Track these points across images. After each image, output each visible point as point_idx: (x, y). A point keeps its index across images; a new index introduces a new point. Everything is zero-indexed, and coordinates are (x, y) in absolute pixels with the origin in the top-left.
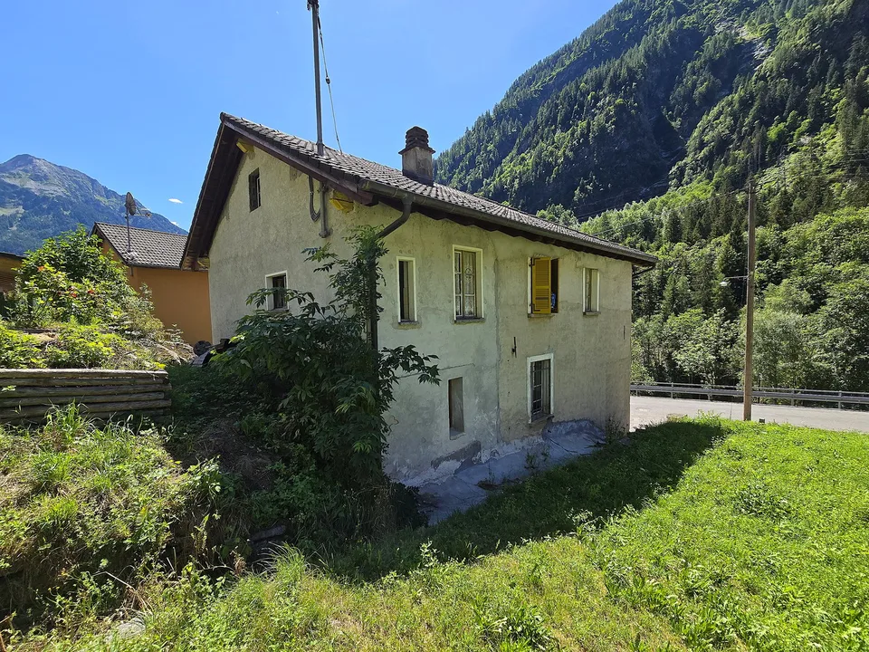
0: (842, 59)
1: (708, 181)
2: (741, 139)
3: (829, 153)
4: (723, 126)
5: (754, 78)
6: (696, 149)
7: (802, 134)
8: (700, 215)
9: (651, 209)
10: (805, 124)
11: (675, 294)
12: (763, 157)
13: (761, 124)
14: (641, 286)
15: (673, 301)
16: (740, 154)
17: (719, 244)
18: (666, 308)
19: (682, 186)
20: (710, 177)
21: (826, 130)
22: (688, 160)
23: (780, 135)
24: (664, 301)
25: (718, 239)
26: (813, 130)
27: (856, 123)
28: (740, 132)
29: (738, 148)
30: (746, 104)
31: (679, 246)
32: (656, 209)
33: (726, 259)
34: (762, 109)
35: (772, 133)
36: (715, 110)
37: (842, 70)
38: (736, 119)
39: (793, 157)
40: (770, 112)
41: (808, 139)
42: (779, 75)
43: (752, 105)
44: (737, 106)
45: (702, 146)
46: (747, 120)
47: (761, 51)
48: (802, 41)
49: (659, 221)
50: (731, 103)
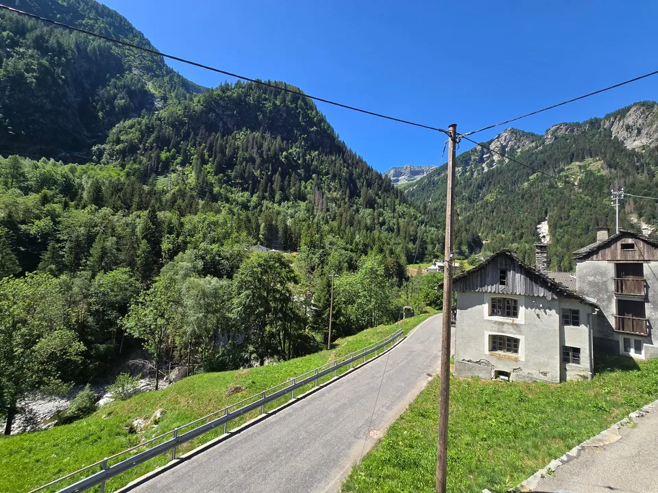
0: (196, 135)
1: (121, 168)
2: (145, 150)
3: (190, 181)
4: (134, 135)
5: (155, 117)
6: (114, 142)
7: (177, 164)
8: (120, 190)
9: (73, 171)
10: (179, 159)
11: (104, 252)
12: (157, 168)
13: (157, 146)
14: (64, 240)
15: (101, 258)
16: (144, 160)
17: (139, 217)
18: (93, 266)
19: (100, 164)
20: (123, 166)
21: (188, 168)
22: (107, 147)
23: (167, 158)
24: (91, 259)
25: (139, 213)
26: (183, 164)
27: (201, 170)
28: (144, 145)
29: (143, 155)
30: (149, 129)
31: (106, 210)
32: (77, 174)
33: (146, 229)
34: (157, 139)
35: (164, 155)
36: (128, 123)
37: (196, 141)
38: (143, 136)
39: (173, 175)
40: (163, 143)
41: (180, 169)
42: (168, 124)
43: (152, 132)
44: (143, 128)
45: (118, 141)
46: (150, 140)
47: (158, 104)
48: (179, 113)
49: (80, 185)
50: (140, 123)
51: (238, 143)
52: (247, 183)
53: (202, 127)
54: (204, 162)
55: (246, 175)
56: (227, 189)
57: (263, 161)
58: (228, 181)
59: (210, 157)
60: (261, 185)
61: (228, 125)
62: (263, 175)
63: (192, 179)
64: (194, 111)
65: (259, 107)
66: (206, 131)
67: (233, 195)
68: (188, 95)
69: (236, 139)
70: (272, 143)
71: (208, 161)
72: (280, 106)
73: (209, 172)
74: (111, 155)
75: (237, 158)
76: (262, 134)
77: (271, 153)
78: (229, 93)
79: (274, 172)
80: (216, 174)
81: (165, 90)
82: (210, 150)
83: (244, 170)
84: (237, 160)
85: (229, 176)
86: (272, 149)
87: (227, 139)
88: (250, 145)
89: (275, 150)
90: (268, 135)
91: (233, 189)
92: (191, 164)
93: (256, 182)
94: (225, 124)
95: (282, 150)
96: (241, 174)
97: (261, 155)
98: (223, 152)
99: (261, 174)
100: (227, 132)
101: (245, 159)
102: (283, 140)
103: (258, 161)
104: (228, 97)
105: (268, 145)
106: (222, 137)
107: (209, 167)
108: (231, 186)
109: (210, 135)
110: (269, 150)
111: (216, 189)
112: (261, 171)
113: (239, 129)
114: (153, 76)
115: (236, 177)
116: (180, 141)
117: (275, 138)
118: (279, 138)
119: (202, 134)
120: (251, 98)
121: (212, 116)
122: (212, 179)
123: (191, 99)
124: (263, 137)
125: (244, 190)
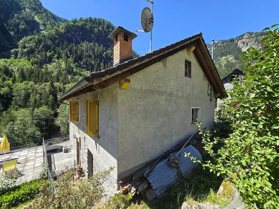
0: (63, 44)
1: (28, 60)
2: (39, 52)
3: (62, 66)
4: (32, 44)
5: (41, 34)
6: (22, 47)
7: (55, 58)
8: (32, 73)
10: (56, 56)
12: (46, 60)
13: (45, 50)
16: (39, 56)
18: (32, 106)
19: (17, 58)
20: (29, 60)
21: (61, 60)
22: (19, 50)
23: (50, 56)
26: (58, 58)
27: (67, 61)
28: (38, 49)
29: (38, 54)
30: (39, 41)
33: (50, 90)
34: (44, 46)
35: (48, 54)
36: (29, 38)
37: (63, 47)
38: (37, 45)
39: (54, 64)
40: (47, 48)
41: (57, 61)
42: (49, 39)
43: (41, 43)
44: (37, 40)
45: (25, 47)
46: (40, 47)
47: (42, 28)
48: (54, 33)
49: (12, 70)
50: (34, 38)
51: (83, 48)
52: (88, 67)
53: (66, 40)
54: (68, 57)
55: (88, 63)
56: (80, 70)
57: (95, 57)
58: (80, 66)
59: (70, 55)
60: (95, 68)
61: (78, 39)
62: (96, 63)
63: (63, 65)
64: (61, 32)
65: (91, 30)
66: (67, 42)
67: (83, 73)
68: (56, 23)
69: (82, 46)
70: (99, 48)
71: (70, 57)
72: (101, 30)
73: (71, 62)
74: (22, 54)
75: (83, 55)
76: (94, 44)
77: (99, 53)
78: (77, 24)
79: (101, 62)
80: (74, 63)
81: (44, 21)
82: (70, 51)
83: (87, 61)
84: (83, 56)
85: (80, 64)
86: (99, 51)
87: (78, 46)
88: (89, 49)
89: (101, 52)
90: (97, 44)
91: (83, 70)
92: (62, 58)
93: (93, 67)
94: (76, 39)
95: (103, 52)
96: (86, 63)
97: (94, 54)
98: (76, 52)
99: (95, 63)
100: (77, 43)
101: (87, 56)
102: (104, 46)
103: (93, 57)
104: (76, 25)
105: (97, 49)
106: (76, 46)
107: (70, 59)
108: (82, 68)
109: (70, 44)
110: (98, 51)
111: (75, 70)
112: (95, 61)
113: (83, 41)
114: (37, 13)
115: (83, 64)
116: (56, 47)
117: (100, 46)
118: (102, 46)
119: (66, 44)
120: (88, 27)
121: (70, 35)
122: (72, 65)
123: (59, 27)
124: (94, 45)
125: (87, 70)
